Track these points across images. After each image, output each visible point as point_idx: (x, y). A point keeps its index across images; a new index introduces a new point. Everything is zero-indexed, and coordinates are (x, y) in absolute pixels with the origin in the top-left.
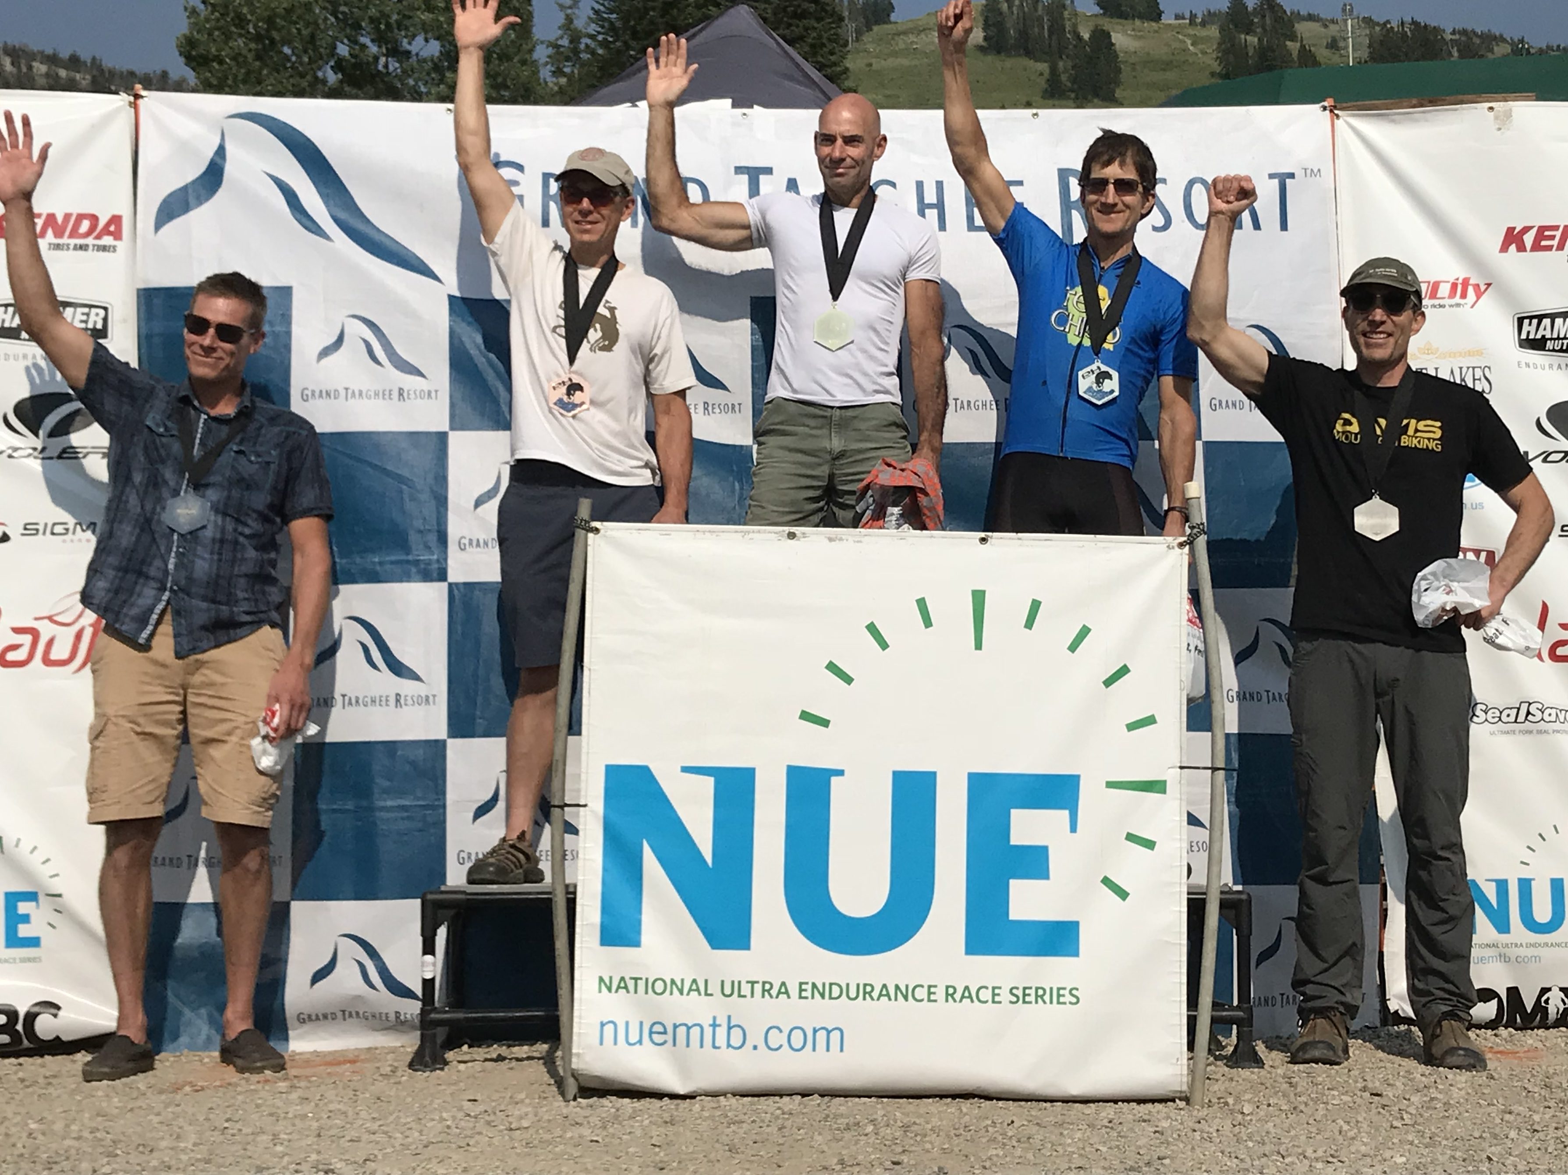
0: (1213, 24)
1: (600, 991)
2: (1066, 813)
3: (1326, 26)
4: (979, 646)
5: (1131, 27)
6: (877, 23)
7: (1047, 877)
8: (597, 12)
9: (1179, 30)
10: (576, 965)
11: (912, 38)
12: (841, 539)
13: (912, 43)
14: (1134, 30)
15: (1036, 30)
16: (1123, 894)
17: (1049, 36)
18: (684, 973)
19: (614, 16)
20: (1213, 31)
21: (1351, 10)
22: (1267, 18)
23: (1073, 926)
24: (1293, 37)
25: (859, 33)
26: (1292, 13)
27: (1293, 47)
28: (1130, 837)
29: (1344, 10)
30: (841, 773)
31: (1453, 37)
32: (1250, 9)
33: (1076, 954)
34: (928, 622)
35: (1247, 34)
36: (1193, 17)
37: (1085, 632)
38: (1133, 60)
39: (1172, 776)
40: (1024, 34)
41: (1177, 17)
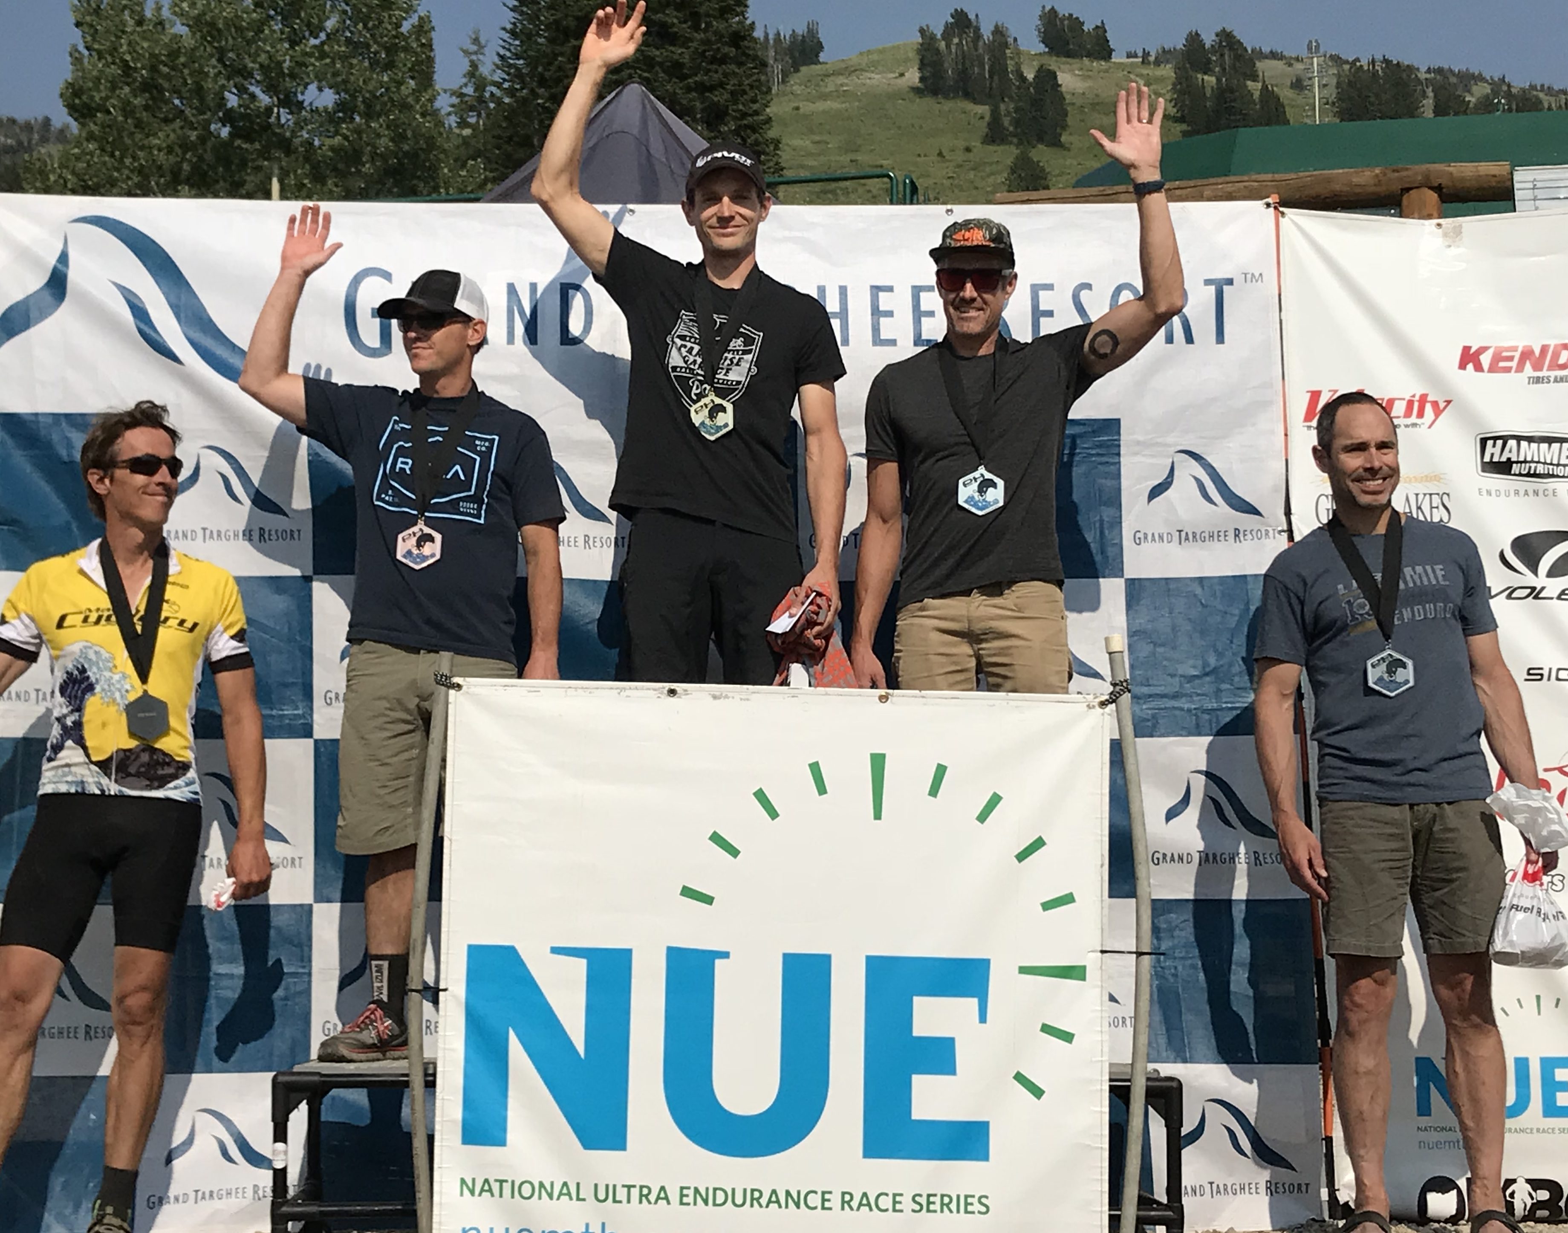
0: (1168, 62)
1: (462, 1194)
2: (975, 1001)
3: (1290, 65)
4: (878, 816)
5: (1079, 65)
6: (805, 64)
7: (953, 1073)
8: (502, 57)
9: (1129, 69)
10: (436, 1166)
11: (841, 80)
12: (727, 697)
13: (842, 85)
14: (1081, 69)
15: (976, 69)
16: (1038, 1092)
17: (991, 77)
18: (554, 1176)
19: (521, 62)
20: (1167, 71)
21: (1318, 47)
22: (1226, 57)
23: (983, 1127)
24: (1254, 78)
25: (785, 75)
26: (1253, 51)
27: (1254, 87)
28: (1047, 1029)
29: (1310, 48)
30: (725, 955)
31: (1428, 76)
32: (1208, 46)
33: (986, 1158)
34: (822, 789)
35: (1205, 73)
36: (1146, 54)
37: (995, 799)
38: (1079, 102)
39: (1091, 961)
40: (963, 75)
41: (1129, 56)
